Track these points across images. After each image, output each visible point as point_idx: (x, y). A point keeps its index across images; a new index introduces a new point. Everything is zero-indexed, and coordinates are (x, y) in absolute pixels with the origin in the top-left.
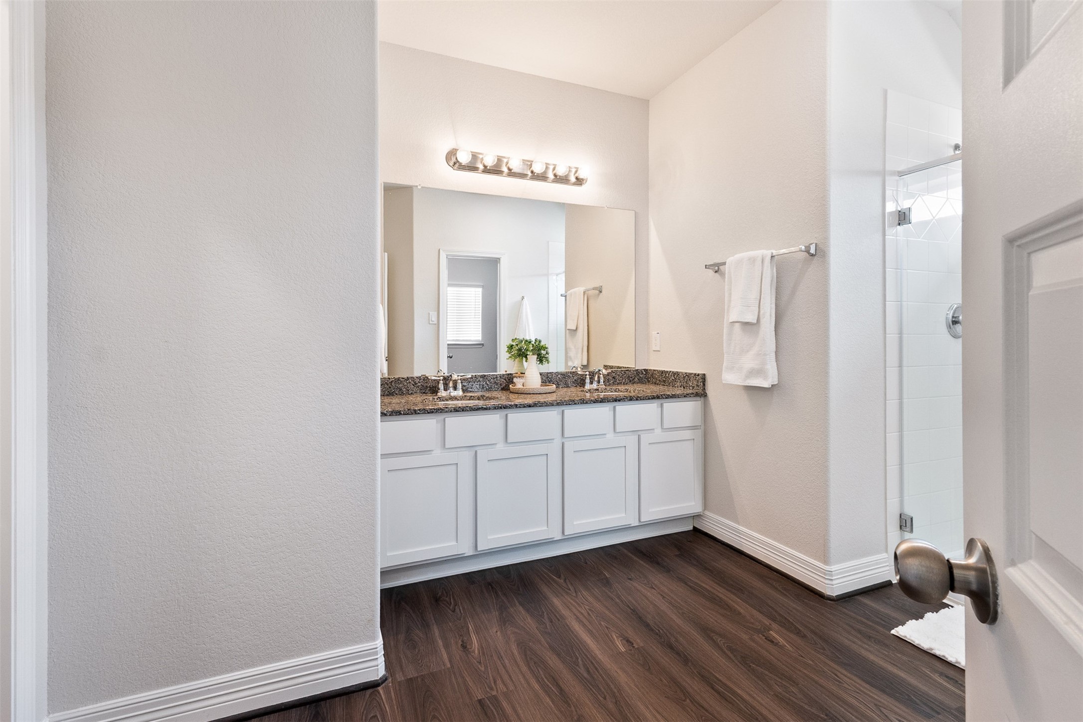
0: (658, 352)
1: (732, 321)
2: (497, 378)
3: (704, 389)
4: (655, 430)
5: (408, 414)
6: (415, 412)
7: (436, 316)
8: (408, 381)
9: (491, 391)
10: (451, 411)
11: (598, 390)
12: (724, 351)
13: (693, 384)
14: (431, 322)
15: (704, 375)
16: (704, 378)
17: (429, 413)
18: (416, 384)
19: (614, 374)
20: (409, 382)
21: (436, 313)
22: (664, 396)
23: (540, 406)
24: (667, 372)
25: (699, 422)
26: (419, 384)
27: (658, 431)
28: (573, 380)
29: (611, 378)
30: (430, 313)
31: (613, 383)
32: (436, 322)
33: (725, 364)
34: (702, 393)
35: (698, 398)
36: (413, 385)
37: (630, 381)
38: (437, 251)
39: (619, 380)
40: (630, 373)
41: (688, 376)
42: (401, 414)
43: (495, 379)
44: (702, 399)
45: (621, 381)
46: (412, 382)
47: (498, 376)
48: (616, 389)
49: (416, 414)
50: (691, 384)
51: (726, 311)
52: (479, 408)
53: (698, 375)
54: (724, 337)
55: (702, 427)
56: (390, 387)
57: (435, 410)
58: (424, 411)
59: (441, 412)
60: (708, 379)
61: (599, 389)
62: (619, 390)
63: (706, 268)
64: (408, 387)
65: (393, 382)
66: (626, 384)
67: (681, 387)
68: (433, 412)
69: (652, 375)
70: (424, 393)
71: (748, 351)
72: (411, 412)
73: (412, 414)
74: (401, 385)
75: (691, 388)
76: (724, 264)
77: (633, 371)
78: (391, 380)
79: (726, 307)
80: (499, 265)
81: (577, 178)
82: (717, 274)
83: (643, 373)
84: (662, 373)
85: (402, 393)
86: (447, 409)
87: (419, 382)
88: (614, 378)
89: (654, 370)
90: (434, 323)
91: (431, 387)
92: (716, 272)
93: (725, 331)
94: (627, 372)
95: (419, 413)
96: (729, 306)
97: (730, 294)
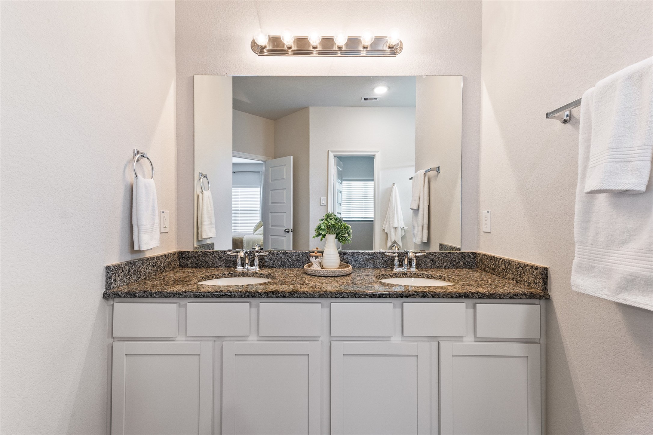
0: (489, 234)
1: (589, 190)
2: (298, 255)
3: (546, 289)
4: (464, 337)
5: (143, 297)
6: (151, 295)
7: (326, 200)
8: (213, 255)
9: (293, 267)
10: (190, 297)
11: (406, 274)
12: (576, 239)
13: (528, 279)
14: (322, 205)
15: (546, 269)
16: (545, 274)
17: (165, 297)
18: (221, 258)
19: (432, 257)
20: (215, 256)
21: (326, 198)
22: (476, 295)
23: (297, 297)
24: (497, 258)
25: (535, 334)
26: (224, 258)
27: (469, 340)
28: (383, 261)
29: (428, 260)
30: (321, 198)
31: (431, 266)
32: (326, 204)
33: (576, 261)
34: (542, 294)
35: (536, 301)
36: (218, 259)
37: (454, 265)
38: (327, 152)
39: (439, 264)
40: (452, 256)
41: (522, 267)
42: (135, 296)
43: (297, 257)
44: (543, 302)
45: (441, 265)
46: (217, 257)
47: (300, 254)
48: (428, 275)
49: (152, 297)
50: (526, 279)
51: (579, 176)
52: (223, 295)
53: (536, 268)
54: (576, 217)
55: (543, 341)
56: (198, 260)
57: (172, 294)
58: (160, 294)
59: (179, 297)
60: (552, 276)
61: (408, 274)
62: (431, 276)
63: (547, 117)
64: (213, 261)
65: (200, 256)
66: (449, 268)
67: (513, 280)
68: (170, 296)
69: (481, 260)
70: (228, 266)
71: (624, 243)
72: (147, 295)
73: (148, 297)
74: (207, 259)
75: (526, 284)
76: (577, 103)
77: (457, 254)
78: (198, 254)
79: (580, 169)
80: (375, 160)
81: (390, 48)
82: (568, 125)
83: (470, 257)
84: (491, 259)
85: (208, 265)
86: (186, 294)
87: (224, 257)
88: (432, 260)
89: (483, 255)
90: (324, 205)
91: (234, 262)
92: (565, 121)
93: (576, 206)
94: (449, 255)
95: (155, 297)
96: (585, 168)
97: (588, 148)
